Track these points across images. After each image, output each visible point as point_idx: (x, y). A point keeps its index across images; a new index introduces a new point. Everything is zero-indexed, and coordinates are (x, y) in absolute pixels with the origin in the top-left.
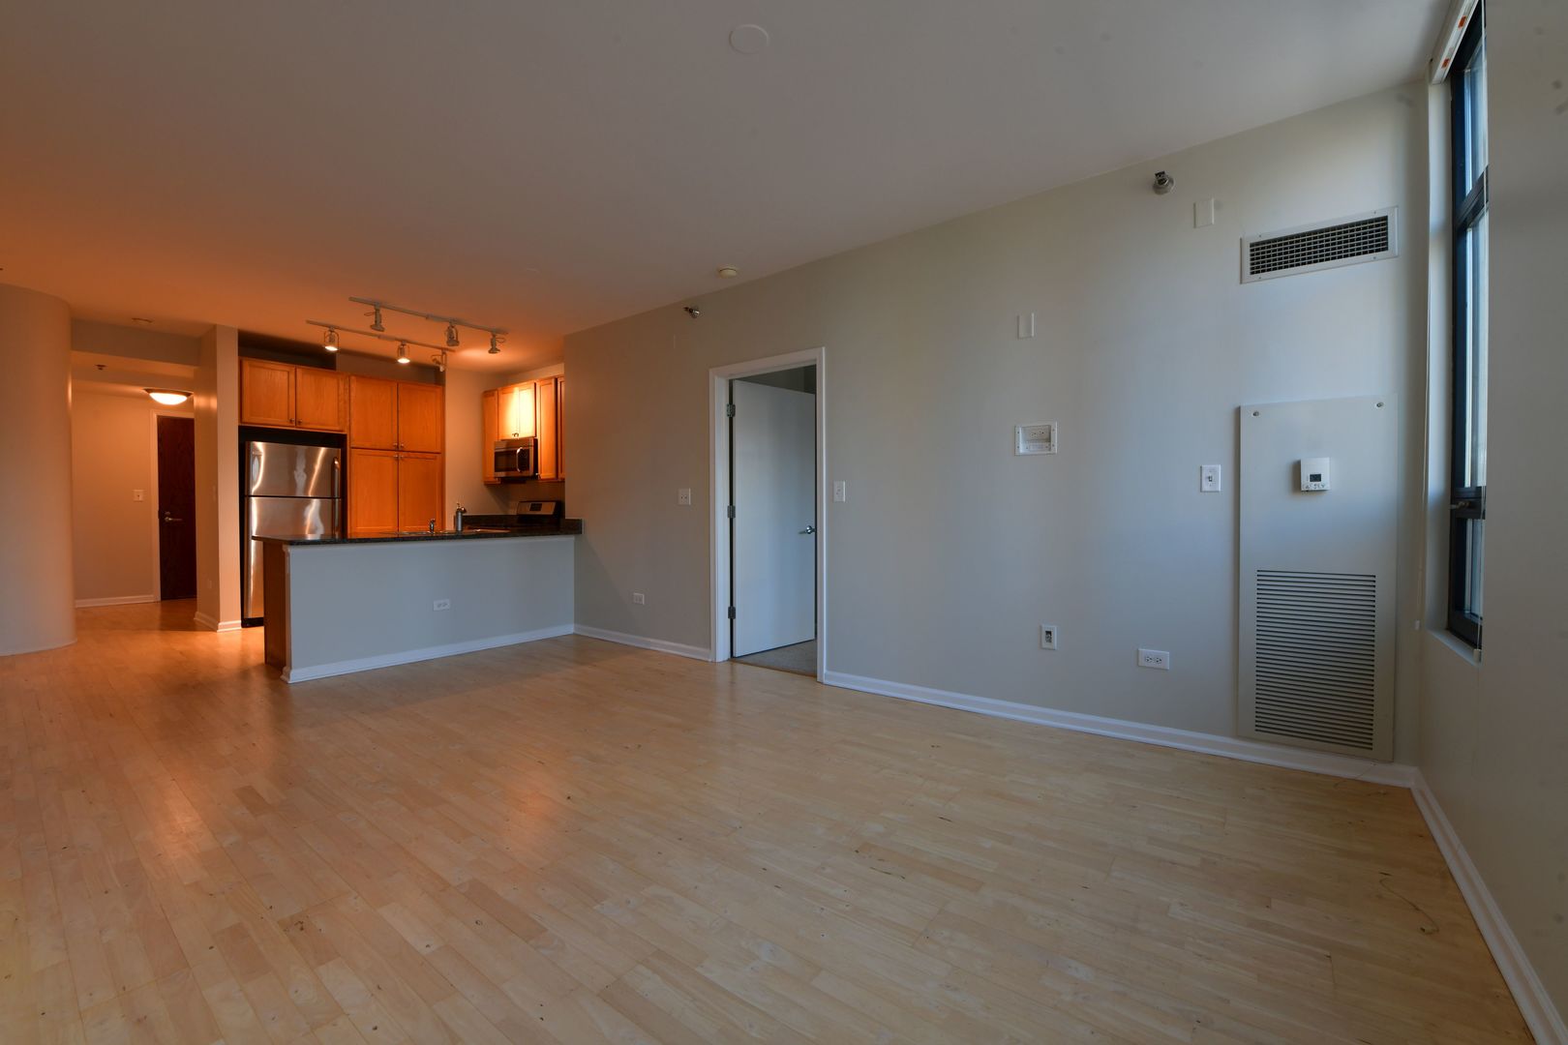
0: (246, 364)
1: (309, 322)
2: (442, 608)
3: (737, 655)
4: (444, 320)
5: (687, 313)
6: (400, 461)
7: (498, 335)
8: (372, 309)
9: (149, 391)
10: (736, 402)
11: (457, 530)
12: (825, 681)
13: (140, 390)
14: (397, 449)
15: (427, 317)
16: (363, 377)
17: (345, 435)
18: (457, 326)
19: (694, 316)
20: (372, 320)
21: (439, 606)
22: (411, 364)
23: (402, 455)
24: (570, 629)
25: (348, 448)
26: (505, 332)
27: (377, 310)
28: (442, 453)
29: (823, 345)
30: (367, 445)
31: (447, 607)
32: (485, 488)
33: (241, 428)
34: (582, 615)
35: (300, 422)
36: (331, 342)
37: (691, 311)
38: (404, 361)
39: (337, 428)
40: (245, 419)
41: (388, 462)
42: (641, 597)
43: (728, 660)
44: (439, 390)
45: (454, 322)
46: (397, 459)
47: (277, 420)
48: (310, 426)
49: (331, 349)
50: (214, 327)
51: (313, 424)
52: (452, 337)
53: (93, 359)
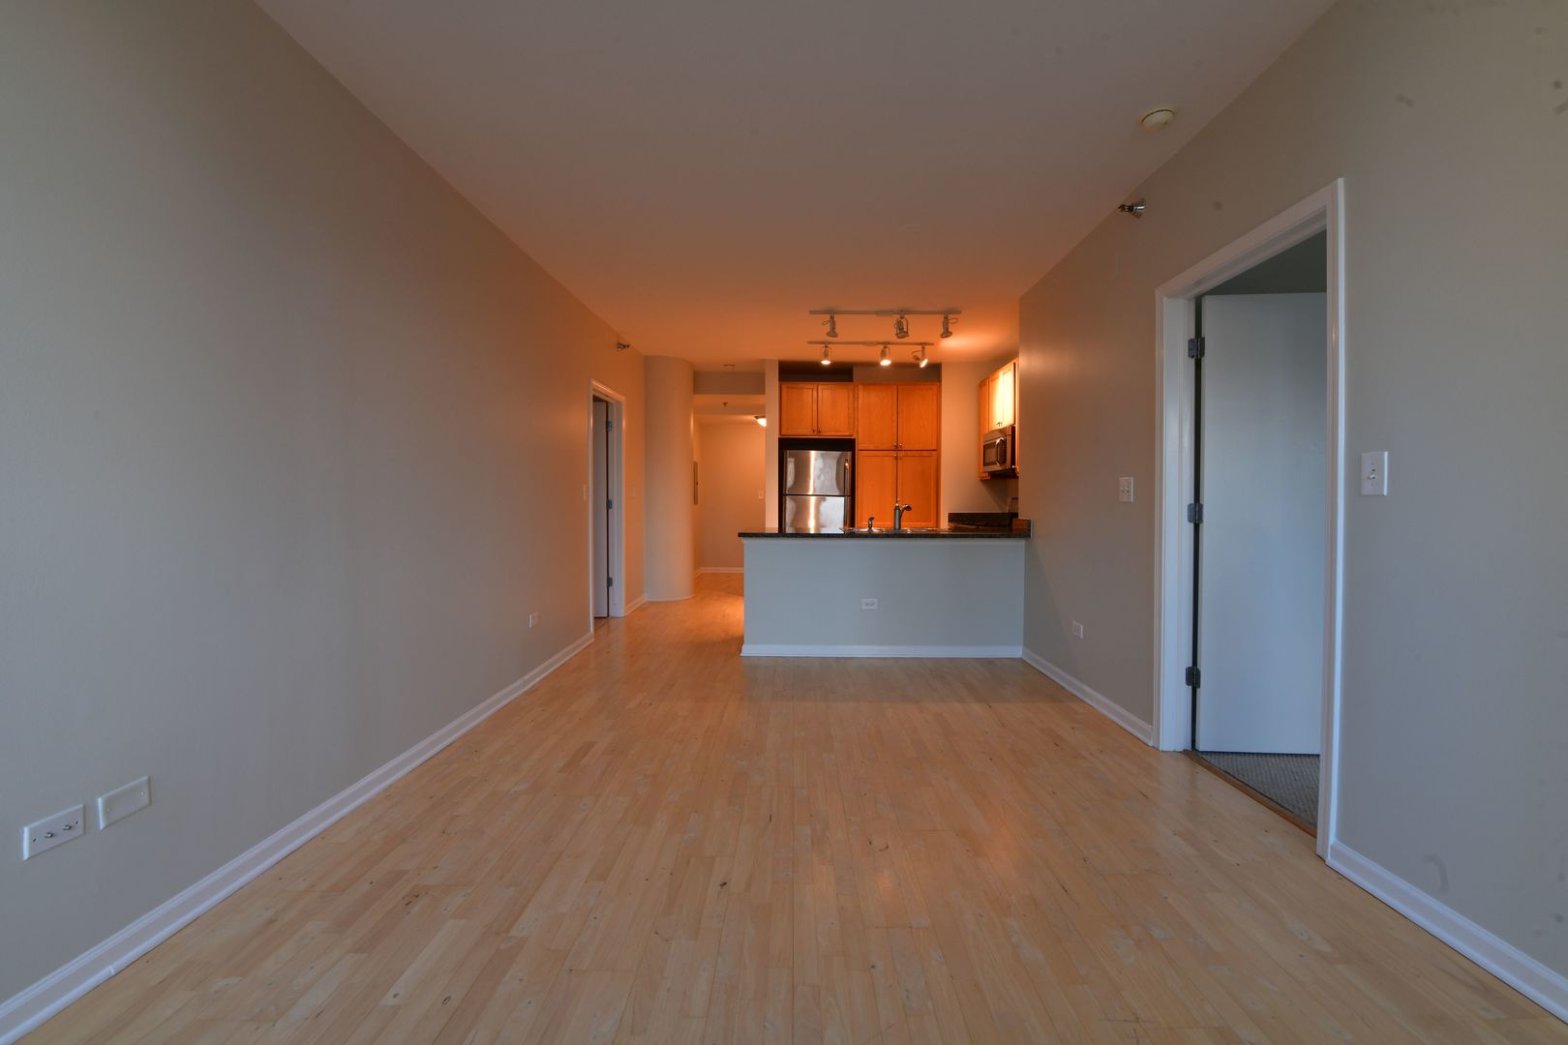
0: (784, 387)
1: (810, 343)
2: (870, 607)
3: (1201, 749)
4: (892, 312)
5: (1126, 214)
6: (899, 460)
7: (950, 316)
8: (827, 317)
9: (757, 418)
10: (1206, 332)
12: (1329, 860)
13: (752, 418)
14: (897, 449)
15: (877, 313)
16: (869, 385)
17: (855, 439)
18: (906, 316)
19: (1138, 215)
20: (828, 328)
21: (867, 604)
22: (894, 365)
23: (901, 454)
24: (1017, 651)
25: (857, 451)
27: (832, 318)
28: (937, 450)
29: (1341, 176)
30: (872, 447)
31: (875, 607)
32: (980, 484)
33: (781, 441)
34: (1030, 640)
35: (819, 432)
36: (826, 356)
37: (1131, 209)
38: (885, 363)
39: (847, 434)
40: (783, 433)
41: (889, 462)
42: (1081, 630)
43: (1185, 752)
44: (935, 387)
45: (903, 312)
46: (897, 458)
47: (804, 430)
48: (829, 434)
49: (826, 362)
50: (763, 361)
51: (829, 432)
52: (901, 329)
53: (719, 399)
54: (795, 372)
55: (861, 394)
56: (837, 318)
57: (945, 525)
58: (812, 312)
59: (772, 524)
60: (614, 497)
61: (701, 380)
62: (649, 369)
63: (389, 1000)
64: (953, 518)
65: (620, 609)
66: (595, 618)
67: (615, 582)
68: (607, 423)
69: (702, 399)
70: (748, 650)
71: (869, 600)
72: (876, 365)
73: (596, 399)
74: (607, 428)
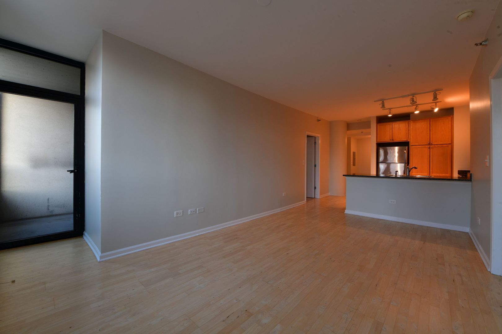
0: (378, 125)
2: (393, 203)
6: (431, 149)
7: (437, 92)
8: (380, 102)
11: (407, 175)
14: (430, 144)
16: (415, 120)
17: (409, 142)
18: (415, 96)
23: (431, 146)
24: (467, 230)
25: (410, 146)
26: (441, 90)
27: (382, 102)
28: (452, 144)
30: (417, 144)
31: (395, 203)
33: (377, 144)
34: (471, 225)
35: (393, 140)
36: (390, 113)
37: (481, 44)
38: (417, 112)
39: (406, 140)
40: (378, 141)
41: (426, 149)
44: (450, 118)
45: (413, 95)
46: (430, 148)
47: (387, 139)
48: (396, 140)
49: (390, 116)
50: (370, 117)
51: (397, 140)
52: (413, 101)
53: (360, 131)
54: (382, 120)
55: (412, 124)
56: (384, 101)
57: (456, 175)
58: (375, 101)
59: (374, 173)
60: (317, 164)
61: (349, 126)
62: (331, 125)
63: (224, 249)
64: (460, 172)
65: (318, 196)
66: (307, 197)
67: (317, 188)
68: (315, 143)
69: (349, 132)
70: (347, 212)
71: (393, 201)
72: (413, 113)
73: (308, 136)
74: (315, 144)
